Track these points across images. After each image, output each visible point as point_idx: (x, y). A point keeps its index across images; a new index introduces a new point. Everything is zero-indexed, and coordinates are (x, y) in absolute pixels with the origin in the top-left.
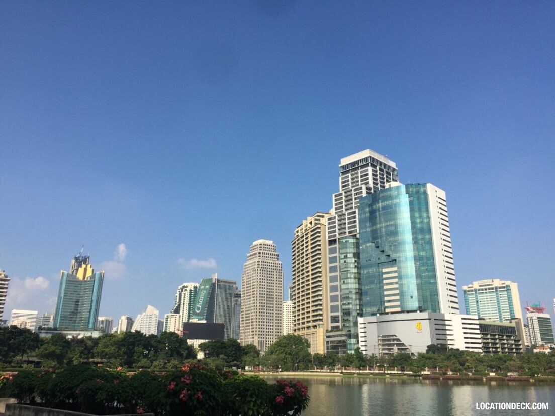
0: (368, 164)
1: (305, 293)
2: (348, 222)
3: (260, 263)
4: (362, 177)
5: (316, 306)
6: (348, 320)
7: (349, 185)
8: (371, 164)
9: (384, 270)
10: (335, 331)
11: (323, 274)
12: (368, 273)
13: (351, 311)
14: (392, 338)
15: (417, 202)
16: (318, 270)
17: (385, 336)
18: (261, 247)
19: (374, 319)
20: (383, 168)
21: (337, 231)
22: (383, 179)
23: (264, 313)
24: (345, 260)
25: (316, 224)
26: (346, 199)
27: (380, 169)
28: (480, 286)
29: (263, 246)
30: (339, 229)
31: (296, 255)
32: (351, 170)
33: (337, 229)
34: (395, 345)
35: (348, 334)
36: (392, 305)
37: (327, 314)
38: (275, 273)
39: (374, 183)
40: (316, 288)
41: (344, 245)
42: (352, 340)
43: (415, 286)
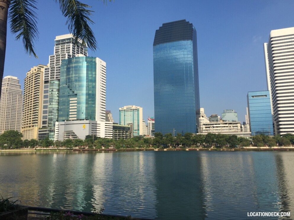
0: (71, 42)
1: (29, 108)
2: (56, 72)
3: (8, 90)
4: (66, 48)
5: (35, 115)
6: (50, 123)
7: (59, 52)
8: (72, 42)
10: (43, 129)
11: (40, 99)
12: (63, 100)
13: (52, 119)
14: (71, 132)
15: (90, 66)
16: (37, 96)
17: (68, 131)
18: (9, 80)
19: (63, 123)
21: (50, 76)
22: (79, 51)
24: (52, 92)
25: (38, 71)
26: (57, 59)
27: (77, 46)
28: (127, 108)
31: (26, 87)
32: (61, 43)
35: (50, 130)
36: (73, 116)
39: (73, 53)
40: (35, 106)
41: (52, 84)
42: (52, 133)
43: (85, 108)
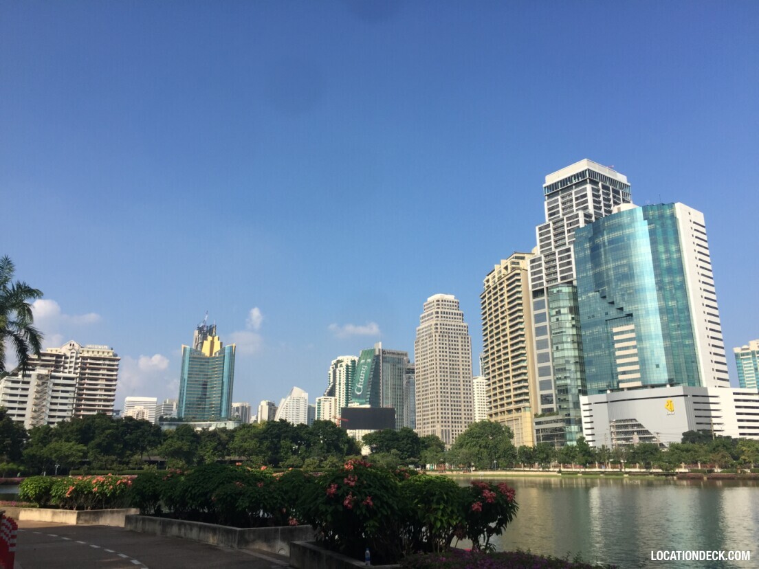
0: (586, 180)
1: (502, 365)
2: (560, 265)
3: (439, 326)
4: (577, 199)
5: (519, 382)
6: (565, 400)
7: (558, 212)
8: (590, 180)
9: (615, 330)
10: (548, 416)
11: (527, 337)
12: (592, 334)
13: (569, 387)
14: (630, 423)
15: (660, 230)
16: (520, 332)
17: (620, 421)
18: (439, 305)
19: (602, 397)
20: (608, 184)
21: (544, 277)
22: (609, 200)
23: (447, 393)
24: (557, 317)
25: (513, 269)
26: (556, 232)
27: (604, 187)
29: (440, 303)
30: (547, 275)
31: (488, 313)
32: (561, 190)
33: (543, 274)
34: (635, 433)
35: (566, 419)
36: (629, 378)
37: (535, 393)
38: (460, 339)
39: (595, 207)
40: (518, 357)
41: (555, 297)
42: (572, 427)
43: (663, 350)
